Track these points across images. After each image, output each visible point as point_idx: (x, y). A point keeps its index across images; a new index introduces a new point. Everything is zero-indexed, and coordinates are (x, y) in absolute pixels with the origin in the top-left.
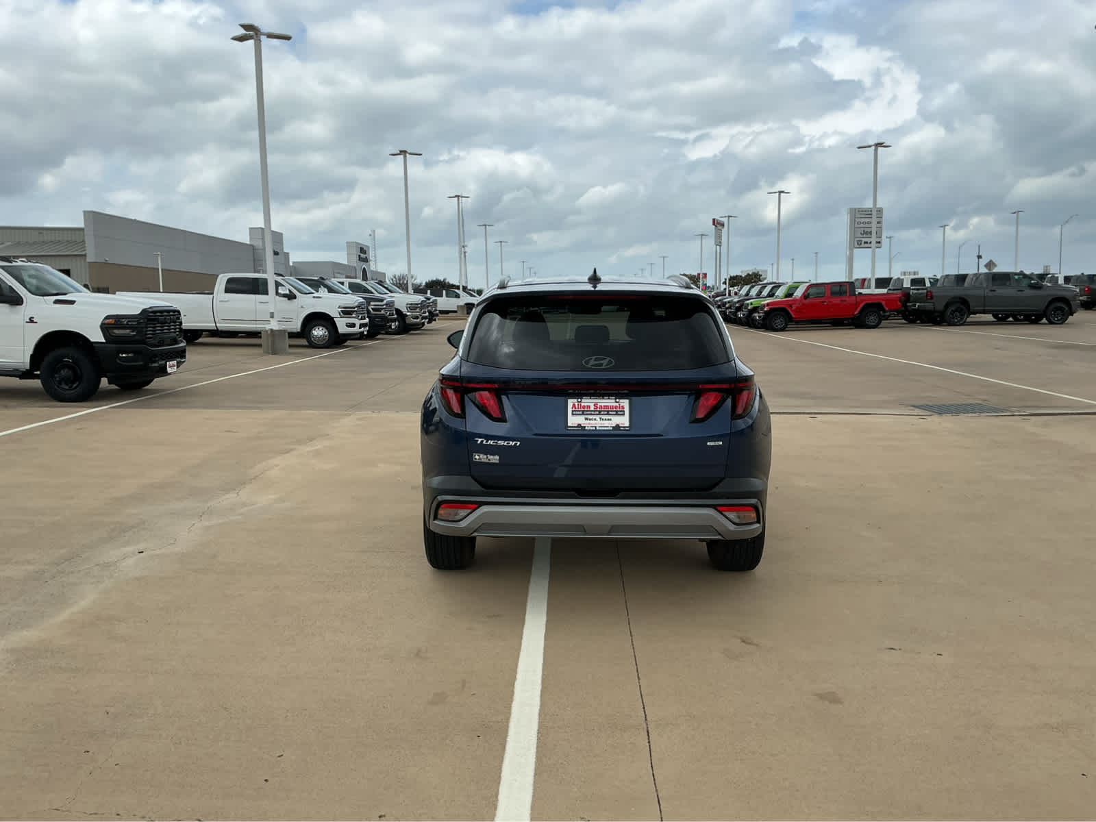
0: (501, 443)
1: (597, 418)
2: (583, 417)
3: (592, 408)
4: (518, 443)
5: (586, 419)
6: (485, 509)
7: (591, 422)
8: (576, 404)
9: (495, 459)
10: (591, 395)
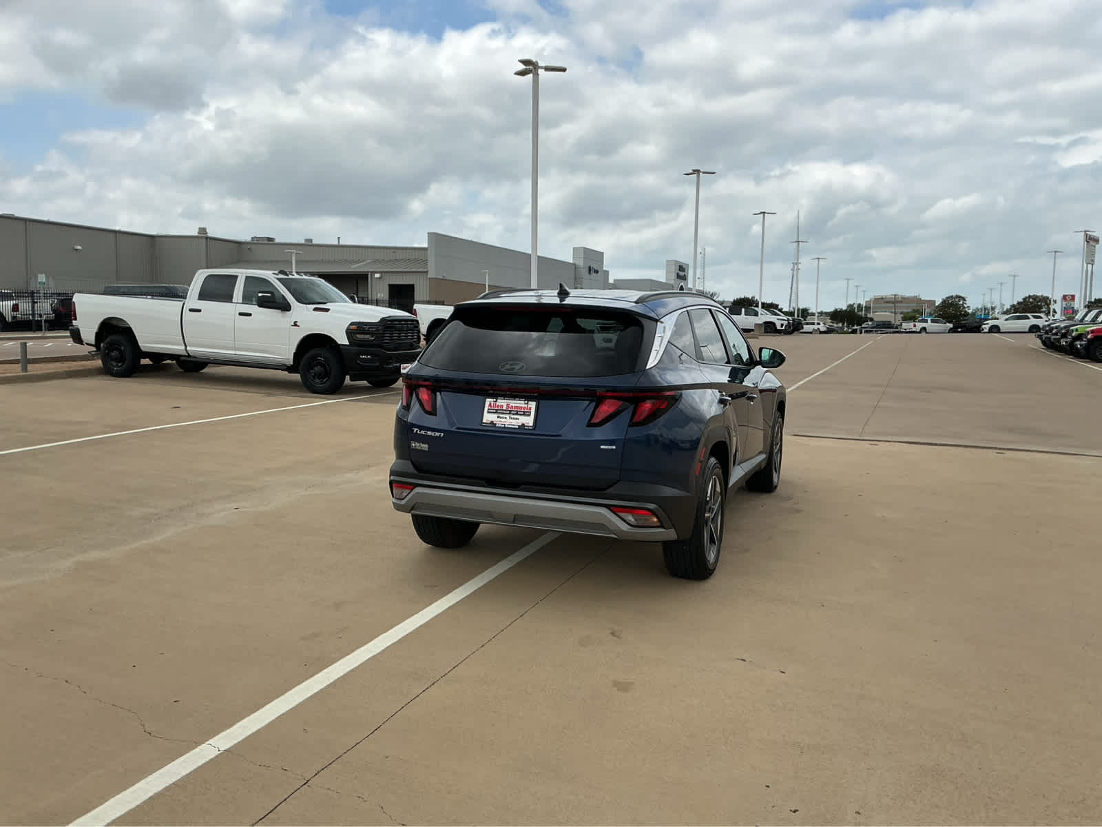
0: (429, 433)
1: (508, 416)
2: (496, 415)
3: (504, 408)
4: (442, 434)
5: (498, 417)
6: (418, 490)
7: (502, 420)
8: (492, 403)
9: (425, 447)
10: (504, 396)
